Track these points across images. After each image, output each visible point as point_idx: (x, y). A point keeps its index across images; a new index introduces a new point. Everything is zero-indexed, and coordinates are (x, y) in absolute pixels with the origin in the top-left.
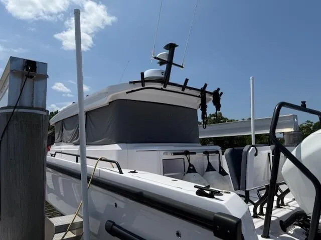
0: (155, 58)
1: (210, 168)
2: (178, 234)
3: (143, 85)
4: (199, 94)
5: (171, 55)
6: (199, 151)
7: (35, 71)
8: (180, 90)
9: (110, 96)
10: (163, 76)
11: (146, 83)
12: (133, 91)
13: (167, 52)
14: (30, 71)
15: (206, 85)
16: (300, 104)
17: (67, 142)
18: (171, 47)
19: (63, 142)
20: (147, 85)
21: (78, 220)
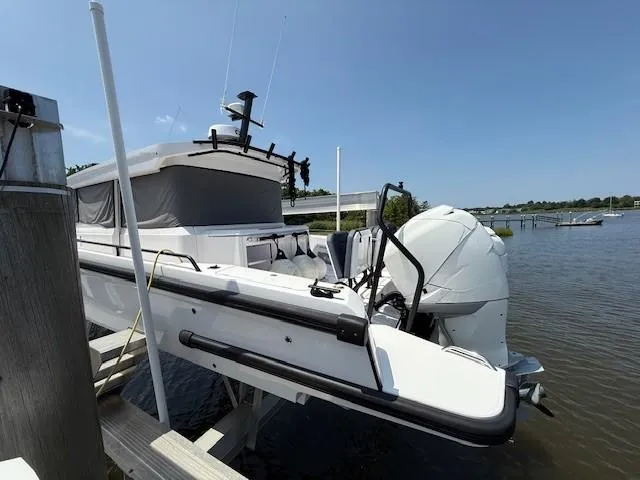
0: (227, 109)
1: (299, 252)
2: (288, 340)
3: (215, 147)
4: (286, 164)
5: (248, 108)
6: (288, 233)
7: (33, 114)
8: (263, 157)
9: (163, 159)
10: (238, 136)
11: (219, 145)
12: (198, 154)
13: (243, 103)
14: (21, 113)
15: (294, 153)
16: (397, 185)
17: (88, 223)
18: (248, 97)
19: (82, 222)
20: (221, 147)
21: (137, 337)
